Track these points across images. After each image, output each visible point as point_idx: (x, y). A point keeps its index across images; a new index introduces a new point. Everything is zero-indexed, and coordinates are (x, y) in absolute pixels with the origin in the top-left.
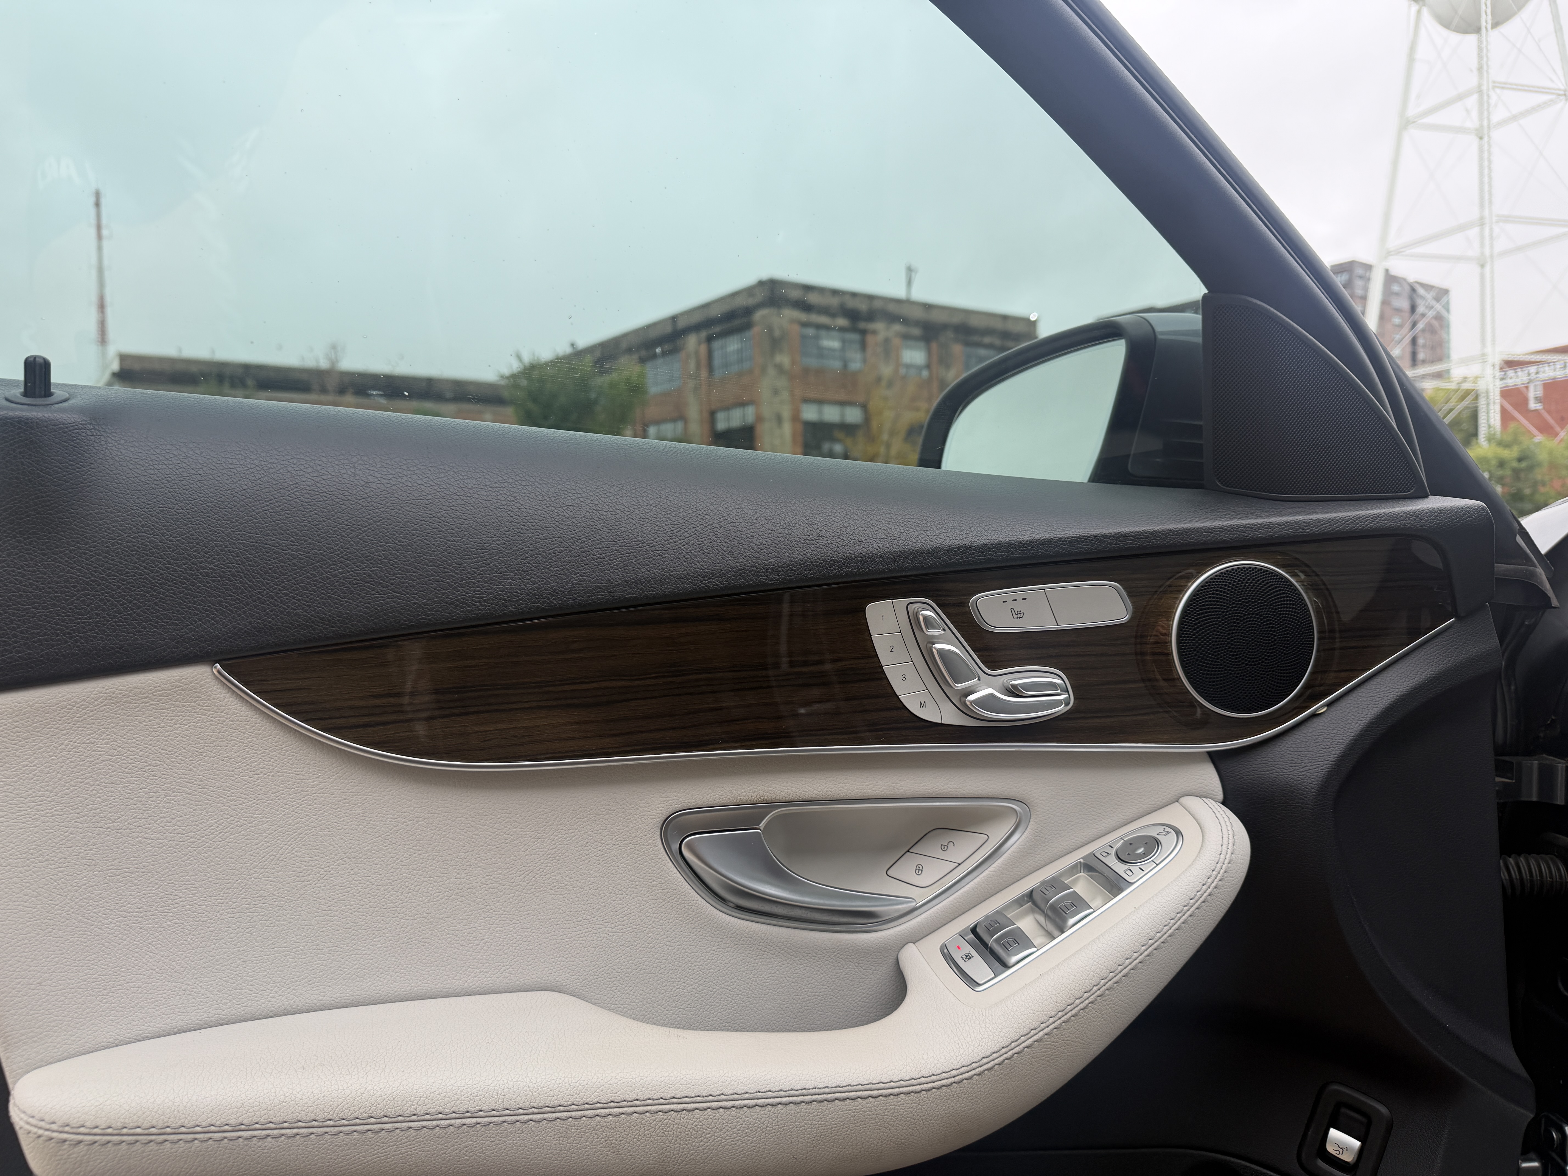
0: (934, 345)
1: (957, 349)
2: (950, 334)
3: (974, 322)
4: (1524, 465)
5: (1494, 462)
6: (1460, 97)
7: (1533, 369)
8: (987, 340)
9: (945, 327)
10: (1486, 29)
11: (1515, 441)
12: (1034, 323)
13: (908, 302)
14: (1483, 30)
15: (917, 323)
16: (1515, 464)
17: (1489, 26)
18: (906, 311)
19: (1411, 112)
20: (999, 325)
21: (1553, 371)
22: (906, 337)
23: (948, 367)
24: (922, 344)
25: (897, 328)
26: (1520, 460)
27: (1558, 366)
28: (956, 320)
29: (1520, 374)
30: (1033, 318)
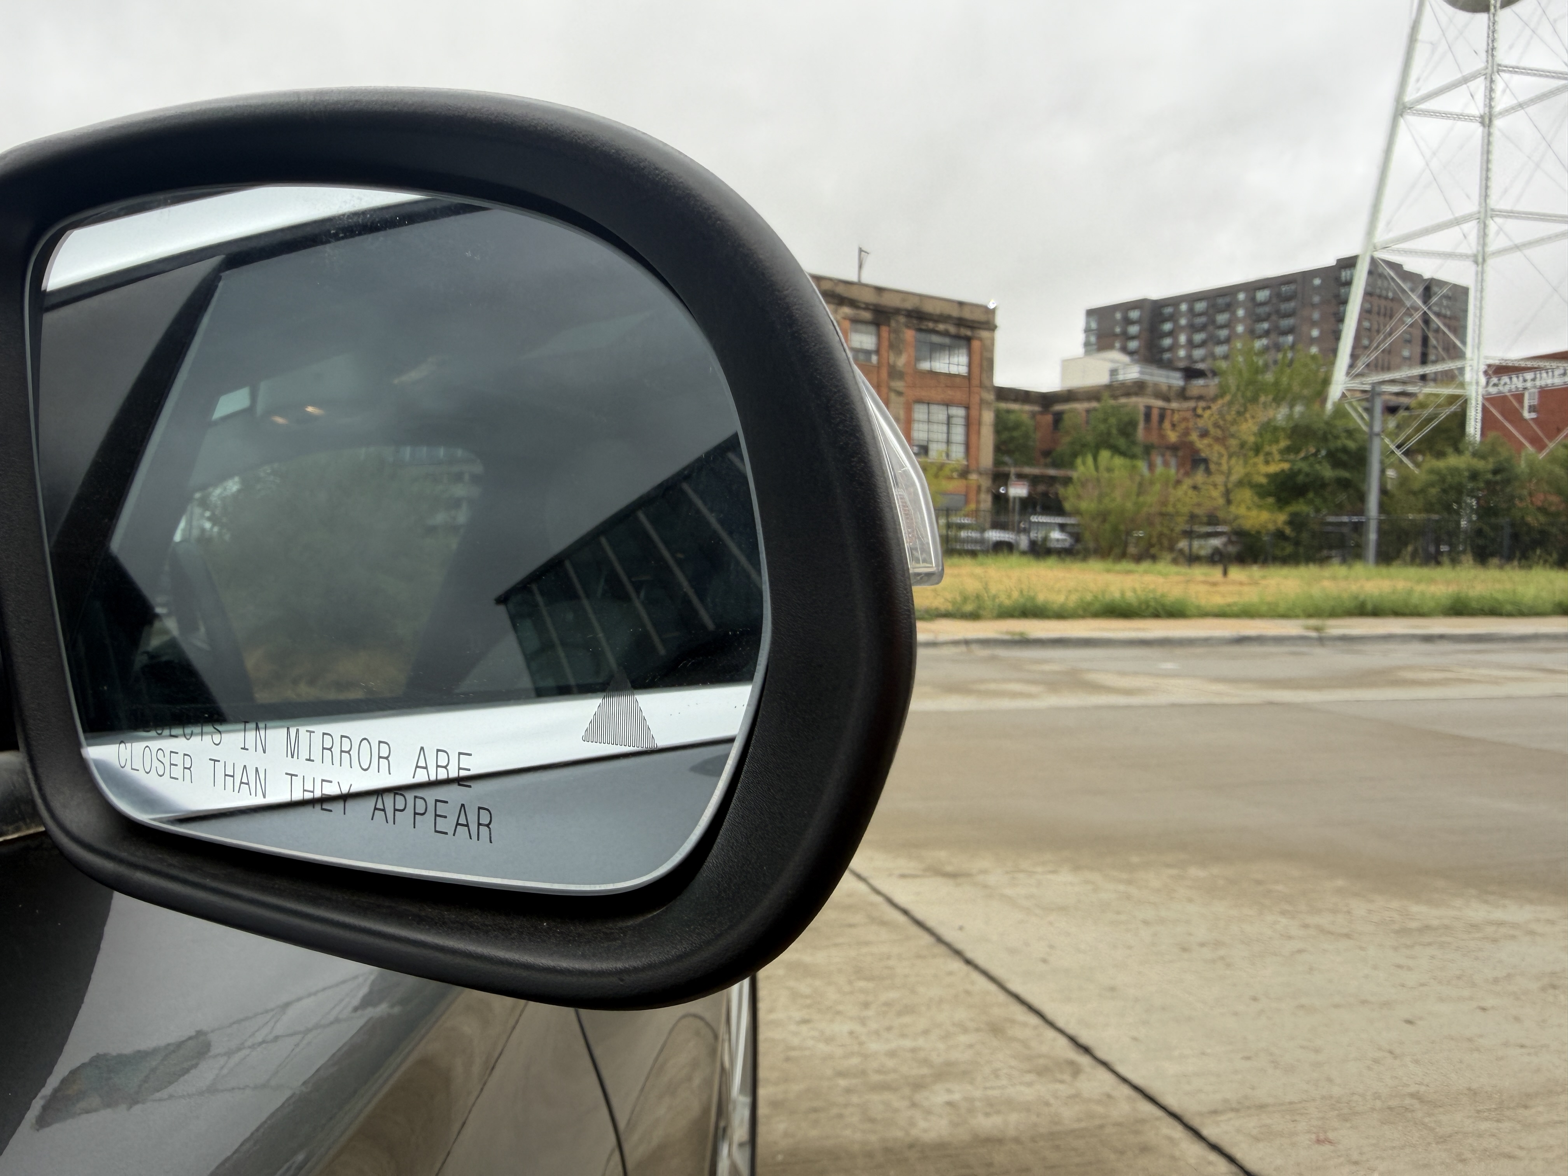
0: (884, 330)
1: (909, 335)
2: (902, 319)
3: (929, 308)
4: (1498, 477)
5: (1466, 474)
6: (1465, 80)
7: (1529, 376)
8: (941, 327)
9: (897, 311)
10: (1495, 7)
11: (1493, 451)
12: (993, 311)
13: (860, 284)
14: (1492, 9)
15: (867, 307)
16: (1489, 476)
17: (1498, 5)
18: (854, 293)
19: (1410, 96)
20: (955, 313)
21: (1553, 378)
22: (855, 321)
23: (899, 353)
24: (872, 329)
25: (846, 310)
26: (1495, 472)
27: (1557, 373)
28: (909, 305)
29: (1515, 379)
30: (991, 306)
